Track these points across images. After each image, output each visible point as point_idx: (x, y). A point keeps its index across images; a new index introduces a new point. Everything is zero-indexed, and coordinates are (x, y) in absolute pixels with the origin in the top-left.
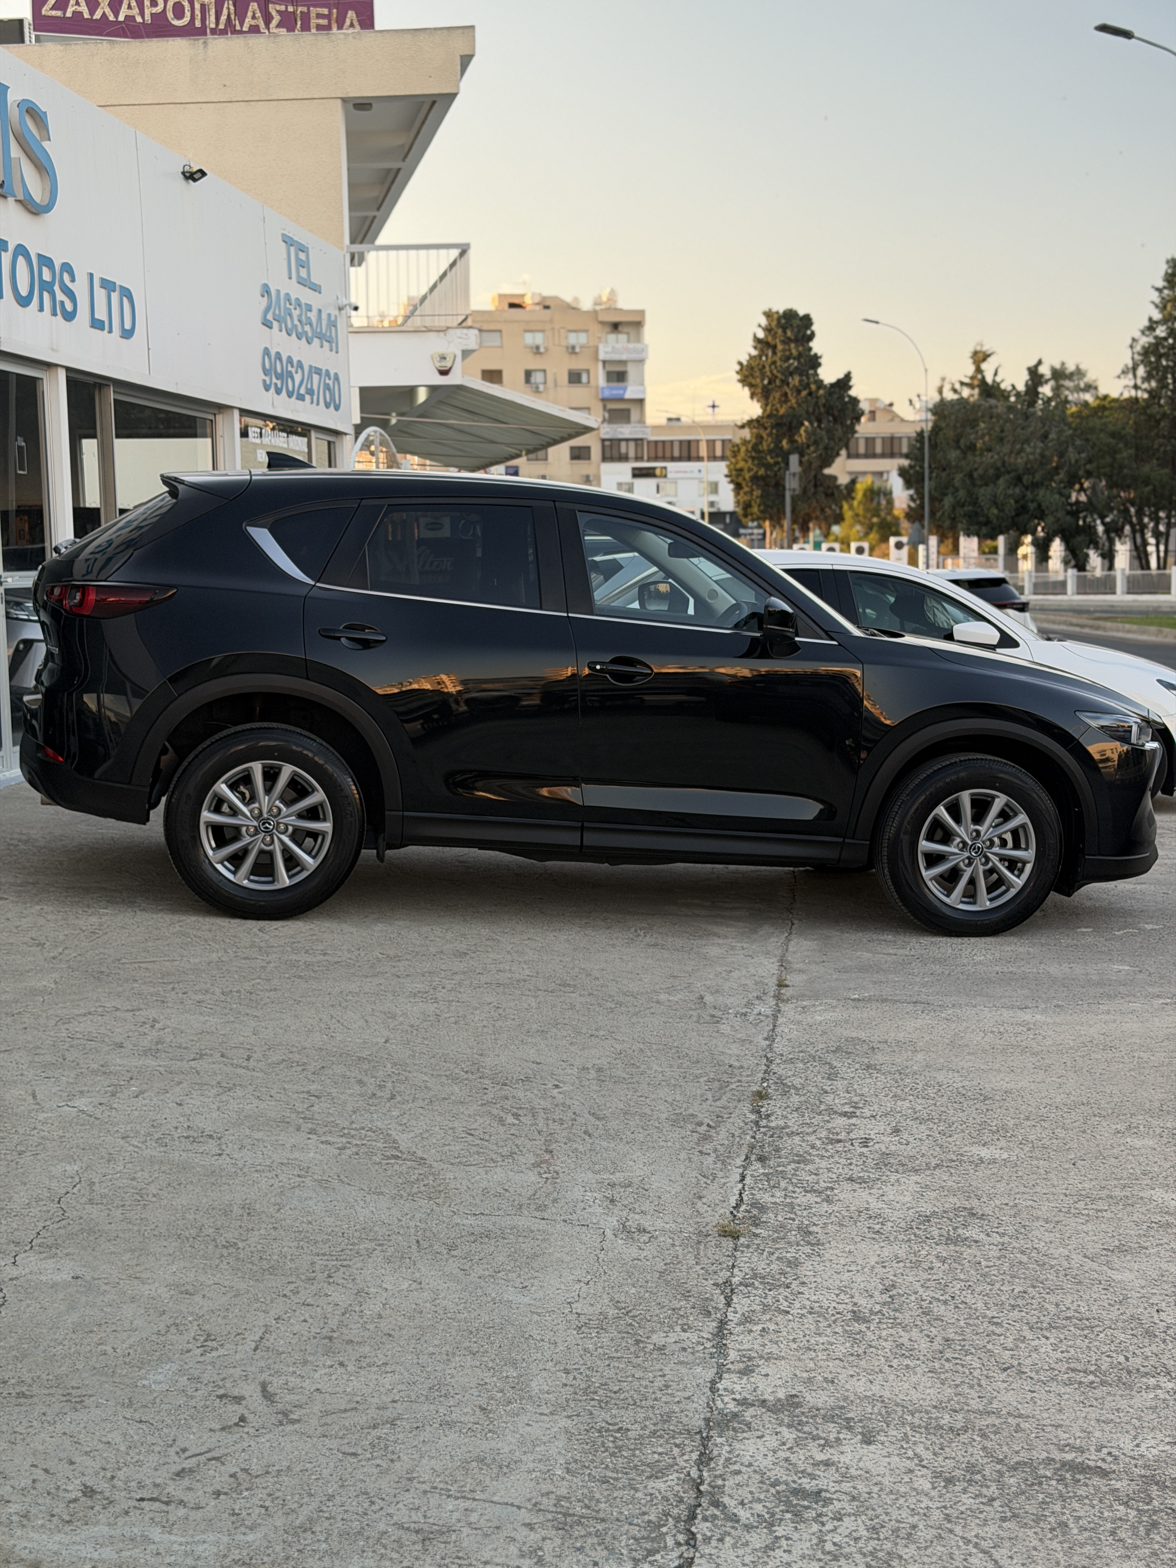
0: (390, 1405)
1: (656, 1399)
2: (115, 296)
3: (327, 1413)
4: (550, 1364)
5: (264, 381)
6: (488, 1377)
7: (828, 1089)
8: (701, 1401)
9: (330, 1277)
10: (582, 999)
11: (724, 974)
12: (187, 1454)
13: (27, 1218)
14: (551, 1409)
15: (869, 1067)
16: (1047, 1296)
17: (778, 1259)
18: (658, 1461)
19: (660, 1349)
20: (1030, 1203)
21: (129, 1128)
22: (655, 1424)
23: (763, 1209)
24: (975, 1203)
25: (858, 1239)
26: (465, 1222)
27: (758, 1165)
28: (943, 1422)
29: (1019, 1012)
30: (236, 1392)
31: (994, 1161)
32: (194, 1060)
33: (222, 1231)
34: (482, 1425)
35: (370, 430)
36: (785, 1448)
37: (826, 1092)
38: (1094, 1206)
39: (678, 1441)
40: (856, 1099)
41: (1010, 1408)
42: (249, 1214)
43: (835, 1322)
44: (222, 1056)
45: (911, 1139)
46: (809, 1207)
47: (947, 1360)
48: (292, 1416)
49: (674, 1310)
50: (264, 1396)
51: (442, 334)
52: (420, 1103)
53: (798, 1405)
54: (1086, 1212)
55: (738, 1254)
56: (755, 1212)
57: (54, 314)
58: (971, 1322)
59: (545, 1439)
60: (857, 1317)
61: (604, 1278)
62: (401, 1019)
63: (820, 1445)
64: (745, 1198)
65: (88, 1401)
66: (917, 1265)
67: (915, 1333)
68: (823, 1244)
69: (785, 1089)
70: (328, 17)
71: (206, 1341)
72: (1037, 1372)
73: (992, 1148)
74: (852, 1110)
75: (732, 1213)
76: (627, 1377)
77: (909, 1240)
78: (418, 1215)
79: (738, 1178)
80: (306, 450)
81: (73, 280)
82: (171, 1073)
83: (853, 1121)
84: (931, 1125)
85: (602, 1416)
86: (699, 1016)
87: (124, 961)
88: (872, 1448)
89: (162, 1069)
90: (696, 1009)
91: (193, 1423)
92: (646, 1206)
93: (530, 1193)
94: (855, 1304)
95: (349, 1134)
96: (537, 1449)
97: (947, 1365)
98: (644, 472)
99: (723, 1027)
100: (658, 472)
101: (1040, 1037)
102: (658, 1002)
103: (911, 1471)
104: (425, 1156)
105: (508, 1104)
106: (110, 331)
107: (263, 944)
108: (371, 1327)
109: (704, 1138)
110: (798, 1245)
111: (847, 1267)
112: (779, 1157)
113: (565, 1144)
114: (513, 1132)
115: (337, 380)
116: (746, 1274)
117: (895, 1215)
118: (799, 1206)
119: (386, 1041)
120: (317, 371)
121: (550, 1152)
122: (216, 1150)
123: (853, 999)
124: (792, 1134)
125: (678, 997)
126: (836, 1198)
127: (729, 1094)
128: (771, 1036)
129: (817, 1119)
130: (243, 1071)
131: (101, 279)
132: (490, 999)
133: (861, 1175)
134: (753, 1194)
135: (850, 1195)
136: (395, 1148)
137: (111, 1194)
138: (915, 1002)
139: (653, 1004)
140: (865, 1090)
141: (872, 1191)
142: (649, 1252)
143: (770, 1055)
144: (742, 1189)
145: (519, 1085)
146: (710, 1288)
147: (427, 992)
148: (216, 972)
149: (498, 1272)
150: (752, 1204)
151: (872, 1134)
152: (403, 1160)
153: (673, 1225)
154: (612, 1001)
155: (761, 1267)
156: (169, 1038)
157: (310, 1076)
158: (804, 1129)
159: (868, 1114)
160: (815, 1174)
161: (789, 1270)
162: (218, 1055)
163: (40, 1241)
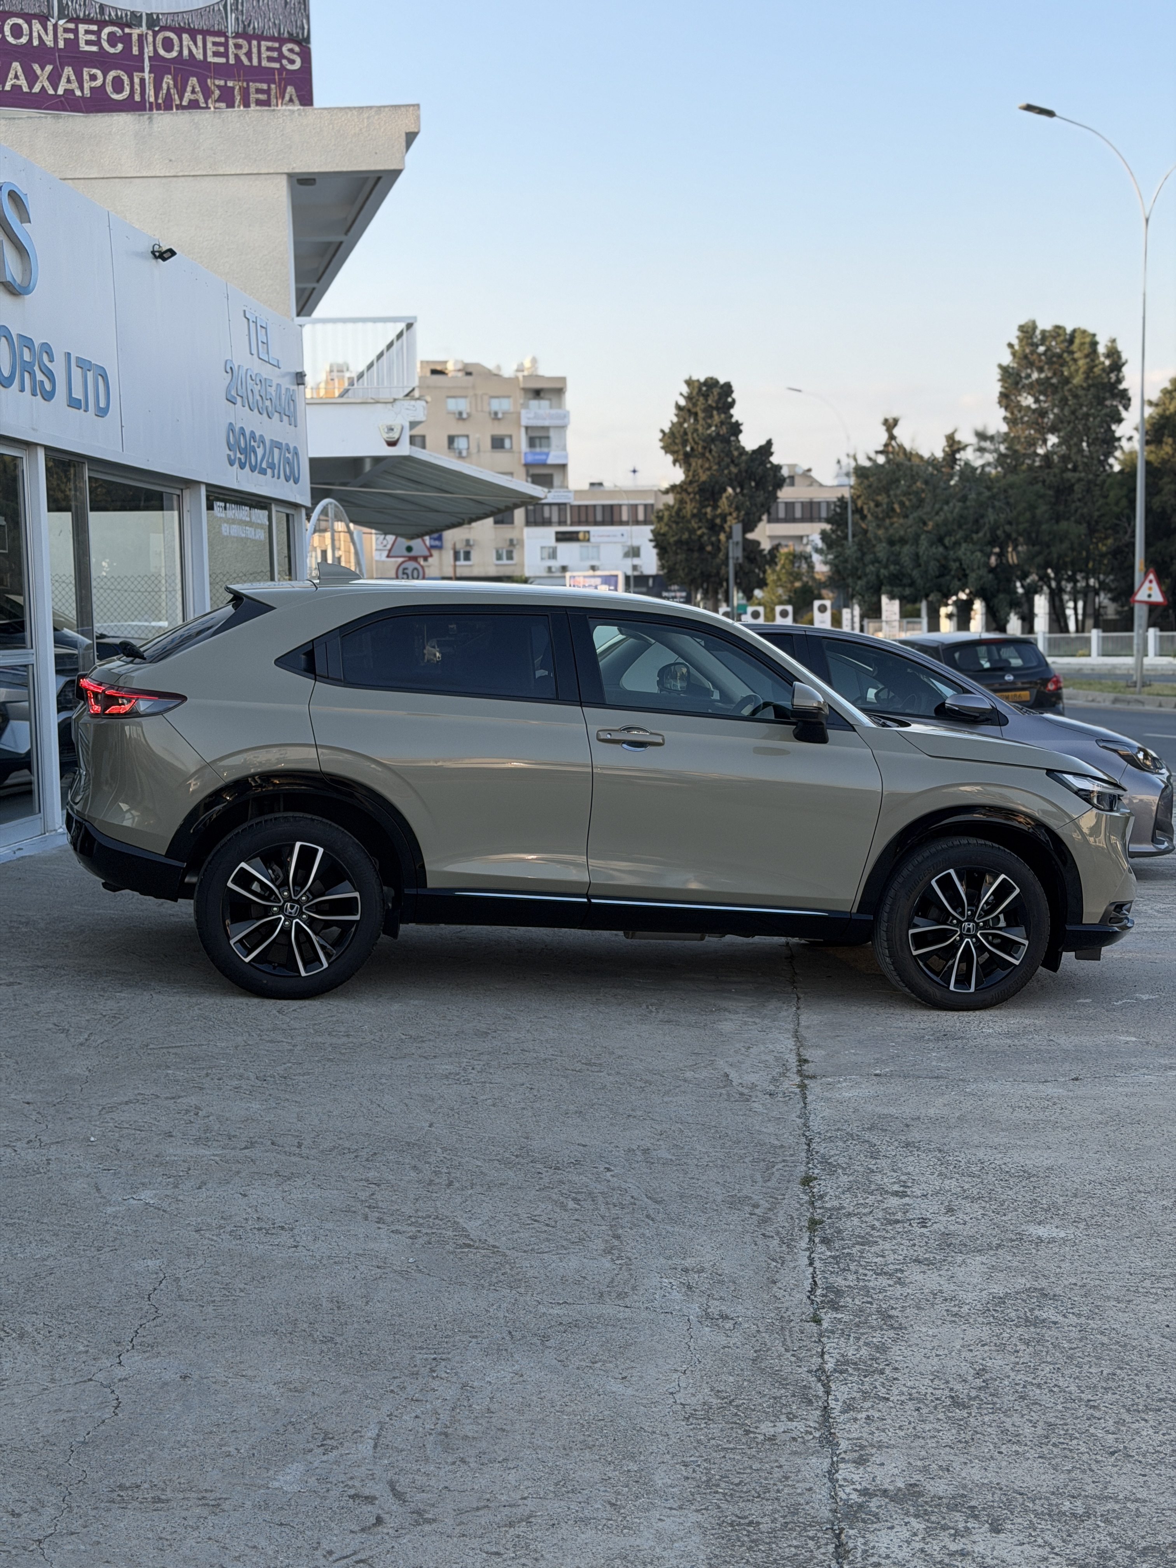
0: (520, 1502)
1: (778, 1491)
2: (90, 375)
3: (460, 1512)
4: (668, 1456)
5: (229, 456)
6: (610, 1472)
7: (874, 1168)
8: (822, 1492)
9: (432, 1371)
10: (611, 1079)
11: (743, 1051)
12: (335, 1556)
13: (121, 1316)
14: (679, 1503)
15: (907, 1145)
16: (1137, 1378)
17: (866, 1344)
18: (795, 1555)
19: (770, 1439)
20: (1098, 1282)
21: (199, 1220)
22: (784, 1517)
23: (839, 1293)
24: (1044, 1283)
25: (939, 1322)
26: (551, 1311)
27: (824, 1248)
28: (1064, 1509)
29: (1041, 1086)
30: (367, 1492)
31: (1052, 1240)
32: (246, 1148)
33: (316, 1326)
34: (616, 1521)
35: (325, 502)
36: (917, 1539)
37: (873, 1171)
38: (1159, 1285)
39: (811, 1534)
40: (903, 1178)
41: (1126, 1492)
42: (339, 1308)
43: (935, 1408)
44: (273, 1144)
45: (967, 1219)
46: (882, 1290)
47: (1054, 1445)
48: (427, 1516)
49: (775, 1398)
50: (394, 1495)
51: (389, 406)
52: (479, 1189)
53: (920, 1494)
54: (1154, 1291)
55: (824, 1340)
56: (832, 1296)
57: (34, 394)
58: (1069, 1405)
59: (682, 1534)
60: (956, 1403)
61: (699, 1366)
62: (440, 1102)
63: (951, 1535)
64: (819, 1282)
65: (226, 1506)
66: (1001, 1348)
67: (1016, 1418)
68: (906, 1328)
69: (831, 1168)
70: (268, 92)
71: (324, 1439)
72: (1144, 1456)
73: (1048, 1226)
74: (901, 1189)
75: (809, 1297)
76: (745, 1469)
77: (990, 1323)
78: (504, 1306)
79: (807, 1262)
80: (267, 523)
81: (51, 361)
82: (227, 1162)
83: (906, 1200)
84: (983, 1204)
85: (730, 1509)
86: (728, 1095)
87: (151, 1046)
88: (1002, 1536)
89: (217, 1158)
90: (725, 1086)
91: (333, 1525)
92: (724, 1292)
93: (608, 1280)
94: (952, 1389)
95: (417, 1222)
96: (676, 1545)
97: (1055, 1450)
98: (568, 536)
99: (755, 1105)
100: (581, 536)
101: (1067, 1112)
102: (685, 1081)
103: (1046, 1559)
104: (497, 1244)
105: (565, 1188)
106: (86, 411)
107: (285, 1026)
108: (483, 1421)
109: (765, 1220)
110: (882, 1330)
111: (934, 1351)
112: (843, 1239)
113: (631, 1229)
114: (576, 1217)
115: (296, 453)
116: (838, 1361)
117: (969, 1297)
118: (874, 1289)
119: (431, 1126)
120: (277, 445)
121: (618, 1237)
122: (291, 1242)
123: (876, 1075)
124: (849, 1215)
125: (705, 1074)
126: (908, 1281)
127: (777, 1175)
128: (804, 1115)
129: (871, 1200)
130: (298, 1159)
131: (77, 358)
132: (521, 1081)
133: (927, 1256)
134: (825, 1278)
135: (920, 1277)
136: (466, 1236)
137: (199, 1289)
138: (937, 1077)
139: (681, 1083)
140: (910, 1169)
141: (941, 1273)
142: (736, 1339)
143: (807, 1133)
144: (814, 1273)
145: (572, 1169)
146: (806, 1375)
147: (458, 1074)
148: (245, 1057)
149: (595, 1363)
150: (827, 1288)
151: (927, 1214)
152: (476, 1248)
153: (754, 1311)
154: (641, 1080)
155: (851, 1353)
156: (216, 1126)
157: (366, 1163)
158: (860, 1210)
159: (918, 1193)
160: (882, 1256)
161: (878, 1355)
162: (269, 1143)
163: (140, 1340)
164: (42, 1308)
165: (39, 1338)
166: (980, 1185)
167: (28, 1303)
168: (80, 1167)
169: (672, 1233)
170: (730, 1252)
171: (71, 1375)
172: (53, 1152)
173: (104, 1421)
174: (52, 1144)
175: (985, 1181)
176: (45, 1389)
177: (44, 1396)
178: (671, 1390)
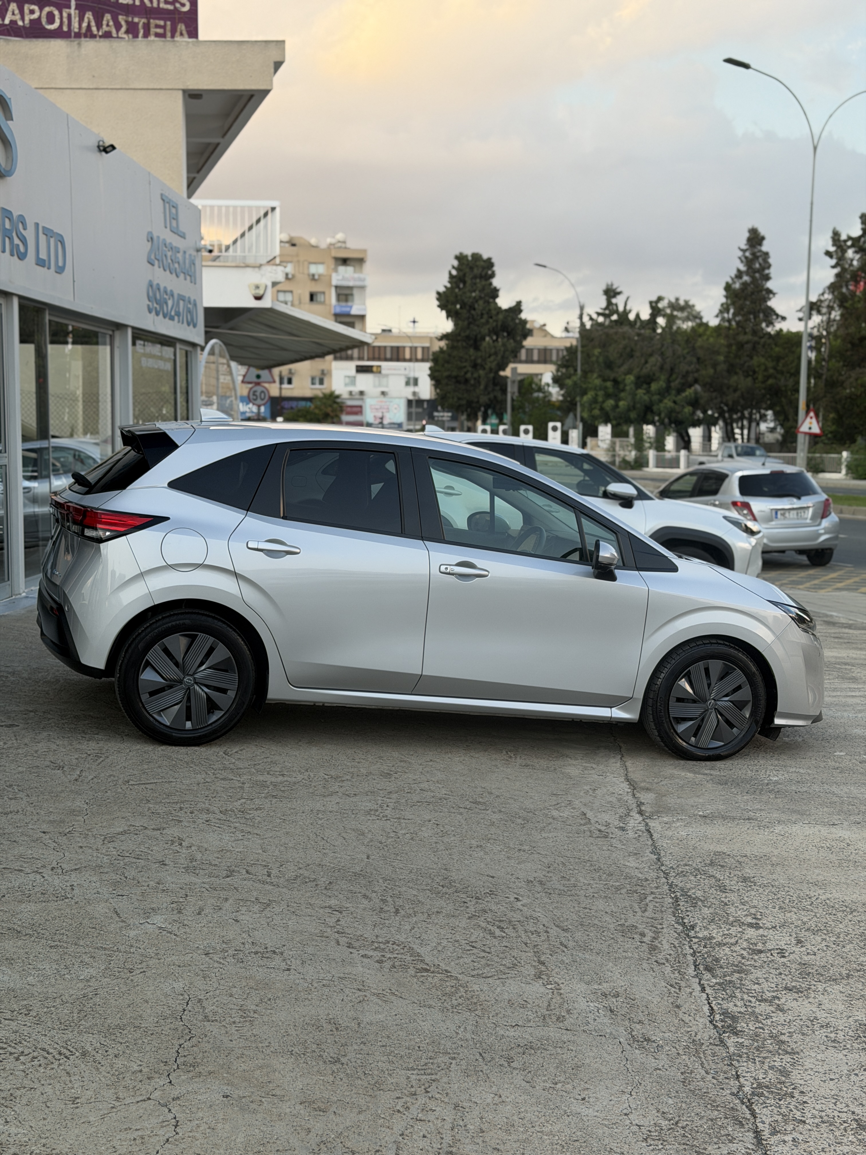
2: (52, 241)
5: (148, 306)
7: (726, 900)
9: (427, 1092)
10: (497, 816)
11: (591, 792)
13: (162, 1036)
15: (745, 880)
17: (771, 1068)
21: (205, 944)
23: (734, 1018)
25: (823, 1048)
26: (507, 1033)
27: (709, 976)
29: (832, 828)
32: (227, 876)
33: (323, 1047)
35: (213, 341)
37: (726, 904)
40: (753, 911)
42: (337, 1029)
43: (846, 1131)
44: (247, 872)
45: (816, 950)
46: (769, 1016)
49: (712, 1120)
51: (257, 269)
52: (420, 916)
55: (735, 1063)
56: (729, 1021)
57: (12, 255)
61: (642, 1088)
62: (370, 836)
64: (715, 1008)
68: (798, 1053)
70: (164, 27)
74: (754, 921)
75: (711, 1022)
78: (469, 1028)
79: (699, 989)
80: (173, 357)
81: (25, 229)
82: (215, 889)
83: (761, 931)
84: (824, 937)
86: (590, 831)
87: (131, 782)
89: (207, 886)
90: (585, 824)
92: (641, 1017)
93: (546, 1004)
94: (853, 1113)
95: (379, 947)
98: (365, 369)
99: (614, 840)
100: (375, 369)
102: (553, 818)
104: (447, 968)
105: (489, 916)
106: (49, 268)
107: (232, 766)
108: (479, 1141)
109: (653, 949)
110: (779, 1054)
111: (827, 1075)
112: (721, 967)
113: (551, 955)
114: (505, 944)
115: (195, 305)
116: (753, 1084)
117: (841, 1024)
118: (761, 1015)
119: (368, 858)
120: (181, 298)
121: (543, 963)
122: (283, 966)
123: (700, 816)
124: (720, 944)
125: (566, 813)
126: (786, 1008)
127: (651, 906)
128: (655, 850)
129: (733, 931)
130: (271, 887)
131: (44, 228)
132: (427, 818)
133: (793, 984)
134: (719, 1004)
135: (794, 1004)
136: (422, 961)
137: (220, 1011)
138: (749, 819)
139: (551, 820)
140: (755, 902)
141: (810, 1000)
142: (663, 1061)
143: (663, 868)
144: (708, 999)
145: (489, 899)
146: (729, 1097)
147: (377, 811)
148: (207, 793)
149: (556, 1084)
150: (723, 1014)
151: (782, 945)
152: (433, 972)
153: (670, 1034)
154: (520, 817)
155: (761, 1076)
156: (199, 856)
157: (324, 892)
158: (727, 940)
159: (768, 925)
160: (757, 984)
161: (783, 1079)
162: (244, 872)
163: (182, 1059)
164: (95, 1028)
165: (98, 1057)
166: (815, 919)
167: (83, 1022)
168: (98, 893)
169: (585, 960)
170: (636, 978)
171: (132, 1094)
172: (74, 879)
173: (168, 1140)
174: (72, 871)
175: (818, 915)
176: (113, 1108)
177: (114, 1114)
178: (625, 1111)
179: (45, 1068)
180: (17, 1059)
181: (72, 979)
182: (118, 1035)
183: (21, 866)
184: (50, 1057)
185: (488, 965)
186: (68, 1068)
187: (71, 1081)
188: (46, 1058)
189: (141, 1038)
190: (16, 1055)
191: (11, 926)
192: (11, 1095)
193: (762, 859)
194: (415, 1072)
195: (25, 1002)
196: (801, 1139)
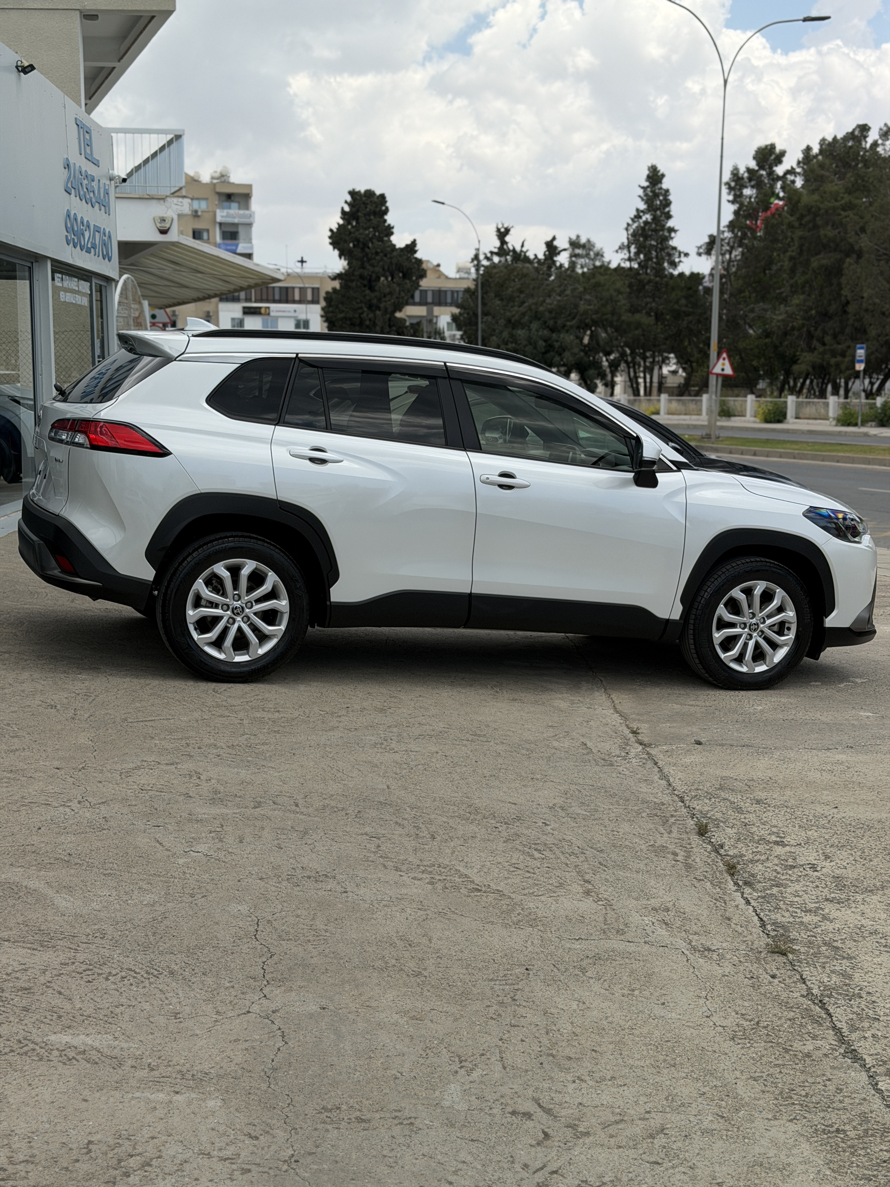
0: (647, 1116)
1: (841, 1102)
3: (605, 1126)
4: (738, 1073)
5: (67, 236)
6: (701, 1087)
7: (746, 821)
10: (501, 747)
11: (585, 724)
12: (532, 1169)
13: (243, 955)
14: (771, 1114)
15: (758, 802)
17: (833, 972)
19: (808, 1056)
21: (256, 870)
22: (861, 1125)
23: (784, 928)
25: (878, 953)
26: (573, 946)
27: (750, 890)
29: (828, 753)
30: (521, 1109)
32: (255, 807)
33: (402, 962)
34: (733, 1131)
35: (125, 276)
37: (747, 824)
40: (774, 830)
42: (410, 945)
44: (274, 803)
45: (845, 864)
46: (817, 925)
48: (580, 1130)
49: (790, 1020)
50: (545, 1112)
51: (162, 202)
52: (458, 841)
55: (797, 968)
56: (780, 930)
59: (791, 1142)
61: (715, 993)
62: (383, 768)
64: (764, 919)
65: (417, 1123)
68: (854, 958)
69: (715, 822)
71: (461, 1062)
74: (778, 839)
75: (764, 932)
76: (803, 1082)
78: (535, 942)
79: (744, 902)
80: (89, 292)
82: (248, 819)
83: (788, 848)
84: (849, 852)
85: (815, 1119)
86: (595, 760)
87: (129, 720)
89: (238, 816)
90: (588, 754)
91: (513, 1140)
92: (695, 928)
93: (601, 919)
95: (426, 870)
96: (793, 1152)
98: (252, 310)
99: (620, 768)
100: (263, 311)
101: (862, 774)
102: (556, 749)
104: (499, 888)
105: (523, 840)
107: (224, 703)
108: (576, 1044)
109: (688, 867)
110: (837, 959)
112: (759, 882)
113: (594, 874)
114: (546, 865)
115: (110, 237)
116: (819, 987)
118: (809, 924)
119: (388, 787)
120: (97, 230)
121: (588, 882)
122: (339, 889)
123: (698, 744)
124: (752, 861)
125: (566, 744)
126: (831, 917)
127: (675, 828)
128: (664, 776)
129: (761, 848)
130: (302, 816)
132: (434, 749)
133: (833, 895)
134: (767, 915)
135: (838, 914)
136: (471, 882)
137: (292, 931)
138: (745, 746)
139: (554, 750)
140: (774, 822)
141: (853, 910)
142: (728, 969)
143: (676, 792)
144: (755, 911)
145: (518, 824)
146: (802, 1000)
147: (382, 744)
148: (208, 728)
149: (633, 990)
150: (773, 924)
151: (812, 859)
152: (485, 892)
153: (727, 944)
154: (523, 748)
155: (826, 980)
156: (222, 789)
157: (357, 820)
158: (758, 857)
159: (793, 842)
160: (798, 896)
161: (847, 981)
162: (272, 804)
163: (270, 976)
164: (175, 949)
165: (187, 975)
166: (836, 836)
167: (160, 944)
168: (133, 824)
169: (627, 877)
170: (680, 894)
171: (231, 1008)
172: (104, 810)
173: (279, 1049)
174: (99, 804)
175: (839, 832)
176: (216, 1021)
177: (218, 1027)
178: (706, 1014)
179: (138, 987)
180: (107, 979)
181: (135, 905)
182: (200, 954)
183: (46, 800)
184: (139, 976)
185: (537, 885)
186: (161, 987)
187: (167, 999)
188: (134, 977)
189: (222, 957)
190: (104, 976)
191: (58, 856)
192: (112, 1012)
193: (769, 783)
194: (497, 983)
195: (96, 927)
196: (880, 1034)
